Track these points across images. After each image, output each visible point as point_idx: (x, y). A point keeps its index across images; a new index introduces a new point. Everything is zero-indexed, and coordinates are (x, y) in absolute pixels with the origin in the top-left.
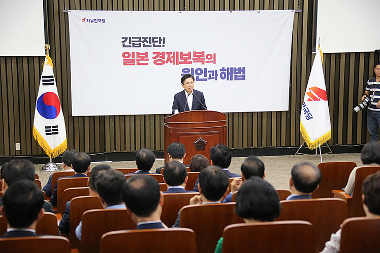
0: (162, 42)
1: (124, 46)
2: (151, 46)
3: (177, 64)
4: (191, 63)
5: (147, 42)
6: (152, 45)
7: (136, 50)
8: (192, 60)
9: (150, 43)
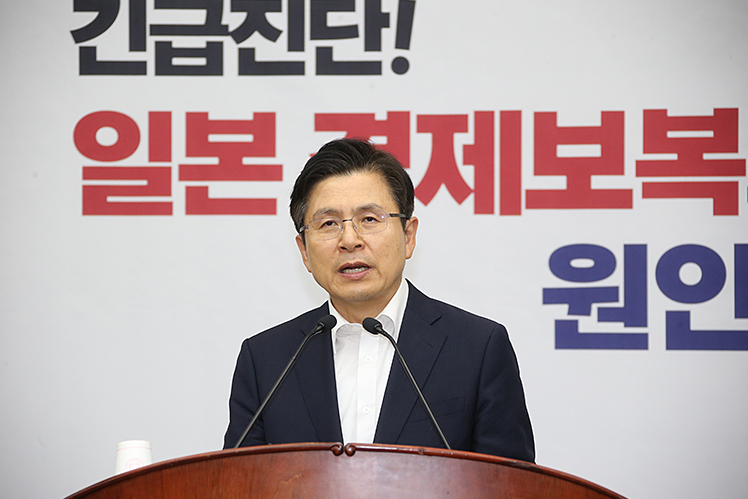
0: (389, 35)
1: (90, 64)
2: (297, 69)
3: (511, 207)
4: (622, 199)
5: (272, 34)
6: (308, 56)
7: (181, 96)
8: (629, 180)
9: (296, 44)
